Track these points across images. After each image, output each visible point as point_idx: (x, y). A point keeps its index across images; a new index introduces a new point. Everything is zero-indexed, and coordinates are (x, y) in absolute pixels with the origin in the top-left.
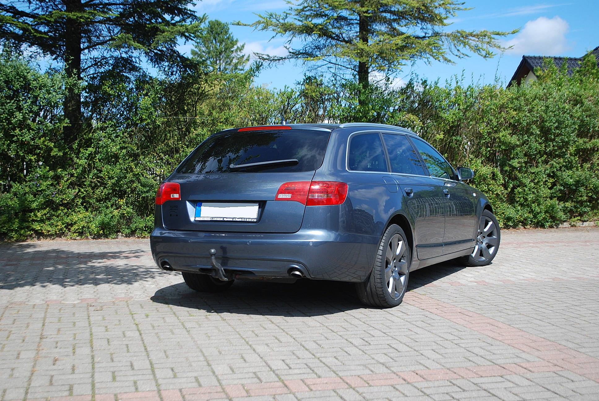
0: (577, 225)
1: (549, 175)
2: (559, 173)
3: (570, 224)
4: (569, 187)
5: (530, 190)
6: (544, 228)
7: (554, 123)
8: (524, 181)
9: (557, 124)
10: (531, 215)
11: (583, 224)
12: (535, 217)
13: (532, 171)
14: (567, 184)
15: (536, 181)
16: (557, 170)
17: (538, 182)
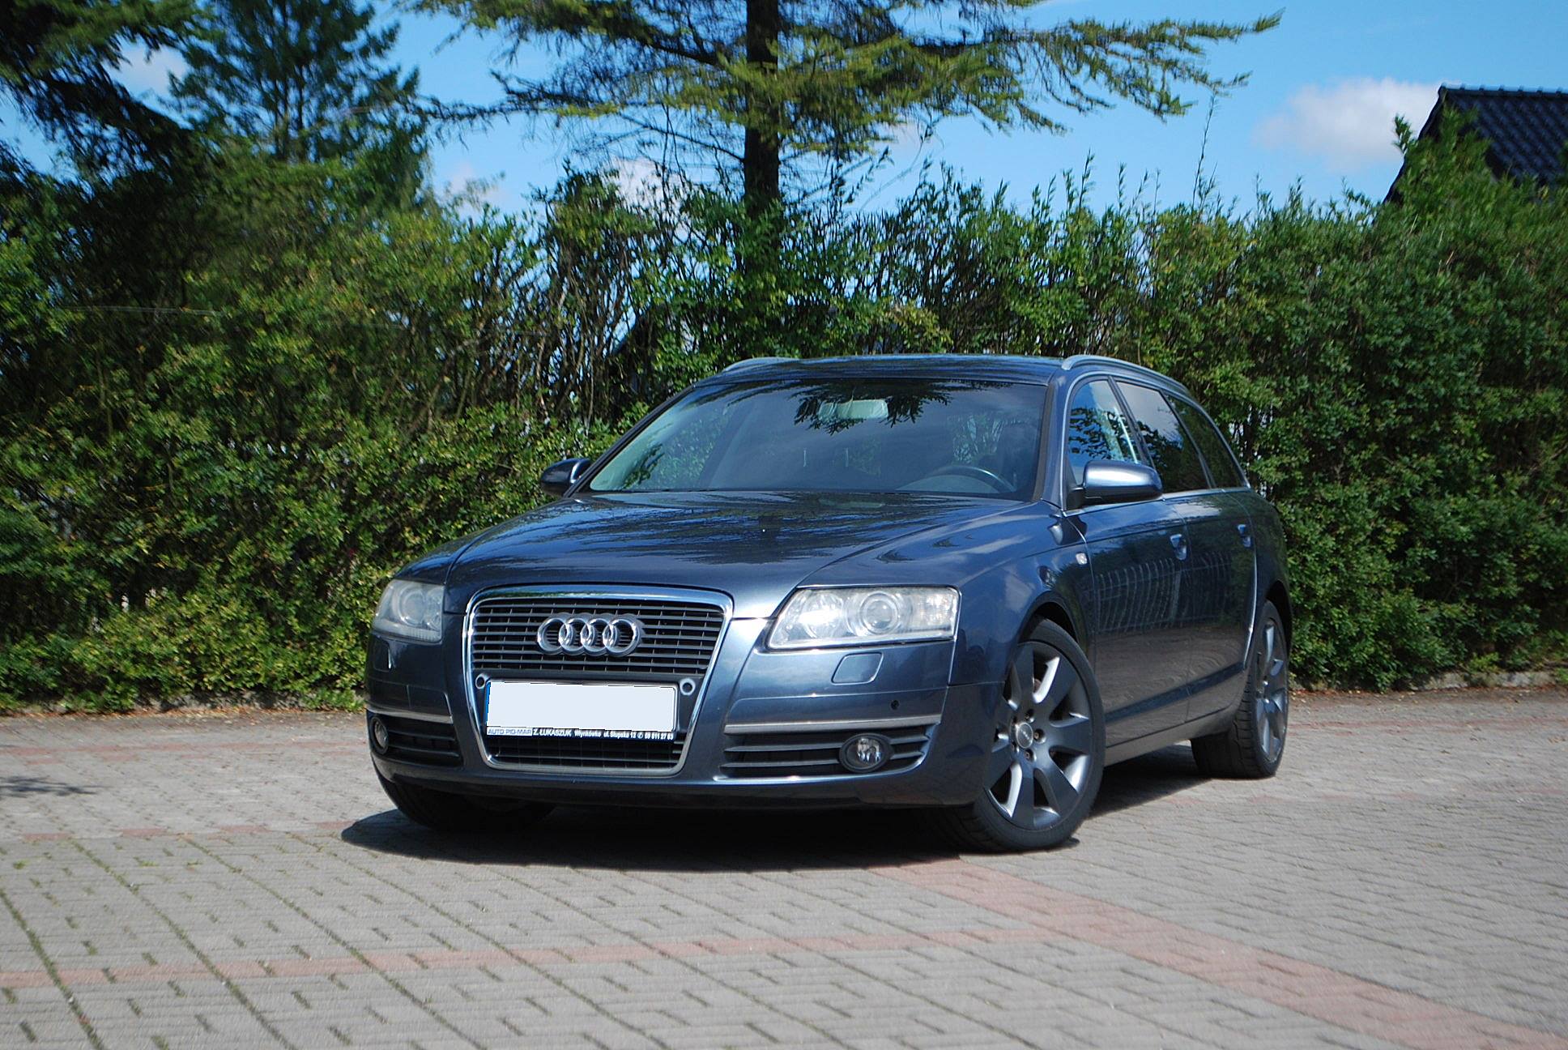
0: (1491, 682)
1: (1386, 512)
2: (1419, 505)
3: (1466, 679)
4: (1459, 553)
5: (1321, 559)
6: (1378, 691)
7: (1398, 337)
8: (1303, 530)
9: (1408, 339)
10: (1331, 646)
11: (1510, 679)
12: (1342, 651)
13: (1329, 497)
14: (1451, 543)
15: (1342, 530)
16: (1414, 495)
17: (1350, 533)
